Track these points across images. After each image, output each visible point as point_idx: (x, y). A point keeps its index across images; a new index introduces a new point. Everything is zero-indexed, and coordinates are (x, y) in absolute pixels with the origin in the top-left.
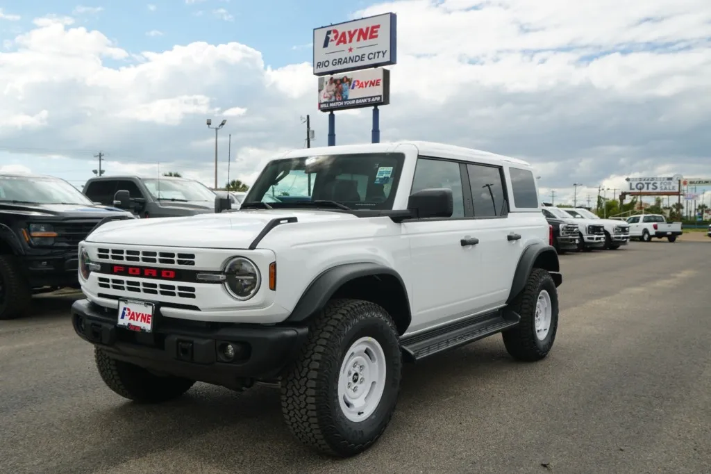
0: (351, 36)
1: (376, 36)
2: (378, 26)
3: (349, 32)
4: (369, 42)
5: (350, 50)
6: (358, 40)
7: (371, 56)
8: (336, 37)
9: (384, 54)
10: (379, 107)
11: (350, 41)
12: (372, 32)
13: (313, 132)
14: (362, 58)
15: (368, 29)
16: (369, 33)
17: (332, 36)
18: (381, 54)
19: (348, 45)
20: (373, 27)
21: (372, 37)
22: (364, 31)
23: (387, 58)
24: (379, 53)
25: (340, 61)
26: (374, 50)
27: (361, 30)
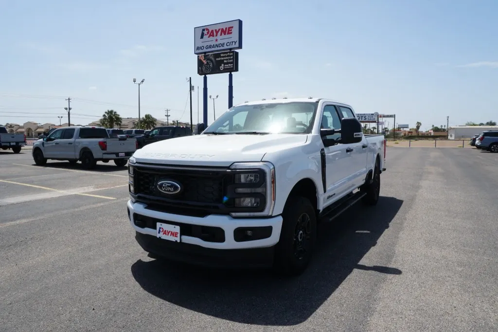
0: (217, 32)
1: (231, 33)
2: (232, 27)
3: (216, 30)
4: (227, 36)
5: (217, 40)
6: (221, 35)
7: (228, 44)
8: (208, 33)
9: (235, 43)
10: (232, 73)
11: (216, 36)
12: (229, 30)
13: (193, 87)
14: (223, 45)
15: (226, 28)
16: (227, 31)
17: (205, 32)
18: (234, 43)
19: (215, 38)
20: (229, 28)
21: (228, 33)
22: (224, 29)
23: (237, 45)
24: (232, 42)
25: (210, 47)
26: (230, 40)
27: (222, 29)
